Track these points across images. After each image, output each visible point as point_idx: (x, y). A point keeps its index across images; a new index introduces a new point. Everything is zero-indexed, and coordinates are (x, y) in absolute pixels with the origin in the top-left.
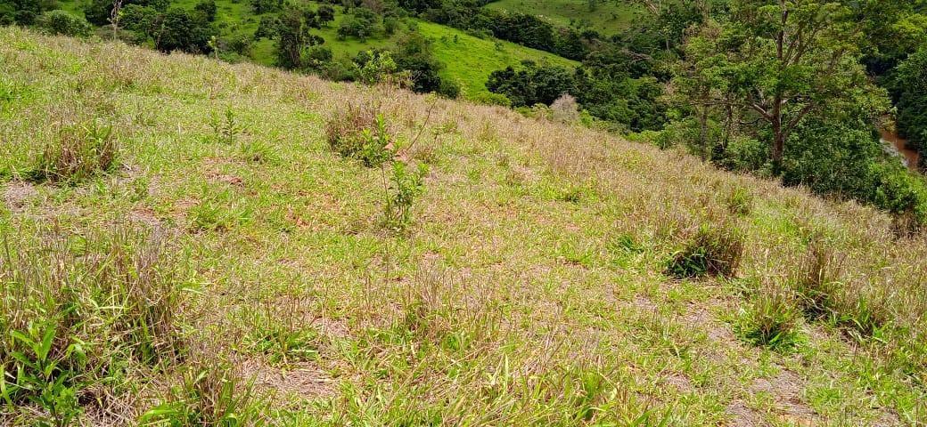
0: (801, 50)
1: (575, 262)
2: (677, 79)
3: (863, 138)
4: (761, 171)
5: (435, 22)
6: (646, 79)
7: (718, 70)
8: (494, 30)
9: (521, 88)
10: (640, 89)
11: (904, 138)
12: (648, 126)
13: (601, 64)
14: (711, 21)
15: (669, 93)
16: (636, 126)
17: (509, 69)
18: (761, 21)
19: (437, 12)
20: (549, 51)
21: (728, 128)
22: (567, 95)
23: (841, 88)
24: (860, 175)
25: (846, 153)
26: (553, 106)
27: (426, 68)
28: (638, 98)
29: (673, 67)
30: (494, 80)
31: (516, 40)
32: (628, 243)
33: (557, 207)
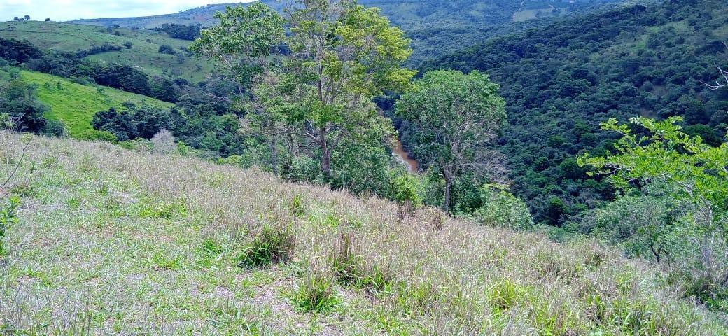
0: (334, 93)
1: (166, 268)
2: (250, 115)
3: (380, 153)
4: (318, 180)
5: (37, 71)
6: (228, 116)
7: (279, 108)
8: (95, 77)
9: (124, 126)
10: (225, 123)
11: (406, 151)
12: (233, 152)
13: (192, 105)
14: (270, 73)
15: (244, 126)
16: (223, 152)
17: (112, 110)
18: (305, 73)
19: (38, 62)
20: (147, 95)
21: (291, 150)
22: (164, 130)
23: (362, 118)
24: (381, 179)
25: (371, 163)
26: (153, 140)
27: (30, 110)
28: (223, 131)
29: (246, 107)
30: (98, 119)
31: (116, 86)
32: (210, 247)
33: (152, 223)
